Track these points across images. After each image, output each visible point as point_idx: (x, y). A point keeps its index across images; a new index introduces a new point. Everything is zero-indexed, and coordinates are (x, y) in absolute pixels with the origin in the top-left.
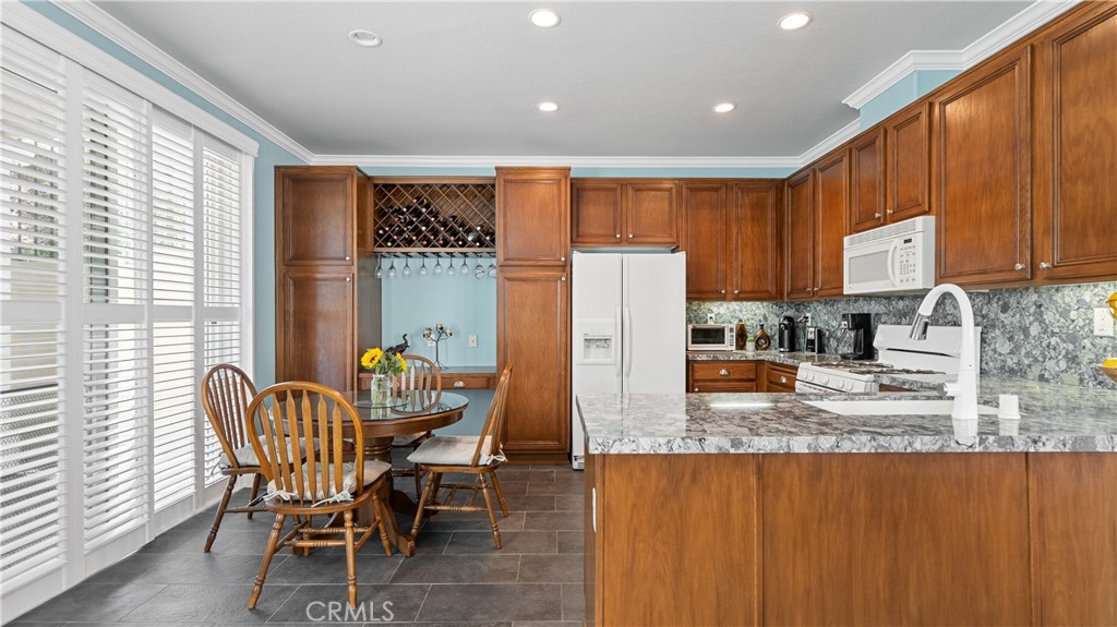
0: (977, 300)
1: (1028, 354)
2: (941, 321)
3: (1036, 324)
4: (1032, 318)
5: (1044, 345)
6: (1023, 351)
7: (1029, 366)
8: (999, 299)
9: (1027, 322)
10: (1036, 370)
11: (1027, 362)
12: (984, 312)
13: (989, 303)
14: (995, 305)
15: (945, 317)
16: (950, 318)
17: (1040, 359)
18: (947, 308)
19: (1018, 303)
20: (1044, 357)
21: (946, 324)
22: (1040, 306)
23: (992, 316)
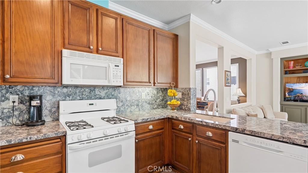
0: (110, 90)
1: (127, 105)
2: (93, 98)
3: (129, 97)
4: (128, 95)
5: (131, 102)
6: (126, 105)
7: (127, 109)
8: (118, 90)
9: (127, 96)
10: (129, 110)
11: (127, 108)
12: (113, 94)
13: (114, 91)
14: (117, 92)
15: (95, 96)
16: (98, 96)
17: (130, 106)
18: (96, 92)
19: (124, 91)
20: (131, 106)
21: (96, 99)
22: (130, 92)
23: (116, 95)
